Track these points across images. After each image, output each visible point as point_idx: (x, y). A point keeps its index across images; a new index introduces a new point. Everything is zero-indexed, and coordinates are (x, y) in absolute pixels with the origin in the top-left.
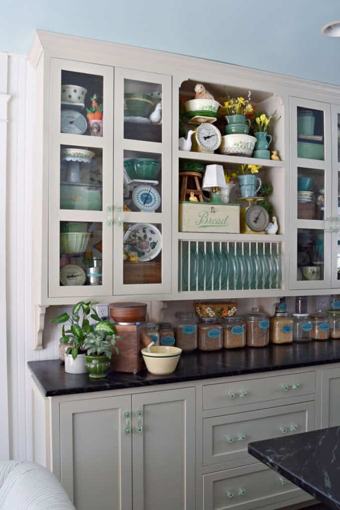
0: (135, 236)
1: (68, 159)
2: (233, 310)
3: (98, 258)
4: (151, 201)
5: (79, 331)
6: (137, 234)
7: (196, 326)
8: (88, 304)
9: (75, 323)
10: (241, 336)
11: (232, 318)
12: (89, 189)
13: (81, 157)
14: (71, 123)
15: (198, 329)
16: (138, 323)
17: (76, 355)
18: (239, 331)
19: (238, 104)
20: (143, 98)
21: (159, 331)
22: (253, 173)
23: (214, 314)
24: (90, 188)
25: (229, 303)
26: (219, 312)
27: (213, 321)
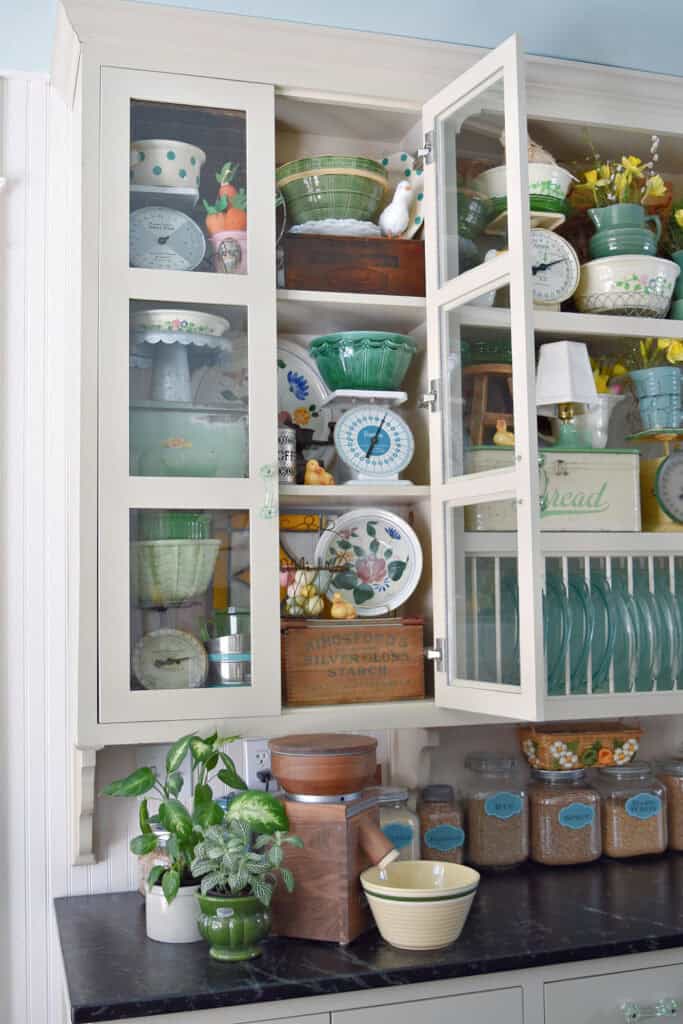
0: (345, 545)
1: (153, 338)
2: (630, 747)
3: (242, 610)
4: (387, 449)
5: (184, 820)
6: (352, 541)
7: (522, 794)
8: (210, 741)
9: (171, 796)
10: (652, 823)
11: (628, 771)
12: (212, 419)
13: (189, 331)
14: (163, 241)
15: (531, 804)
16: (350, 797)
17: (176, 891)
18: (649, 806)
19: (624, 175)
20: (359, 167)
21: (418, 811)
22: (672, 361)
23: (575, 759)
24: (215, 415)
25: (616, 728)
26: (589, 755)
27: (572, 781)
